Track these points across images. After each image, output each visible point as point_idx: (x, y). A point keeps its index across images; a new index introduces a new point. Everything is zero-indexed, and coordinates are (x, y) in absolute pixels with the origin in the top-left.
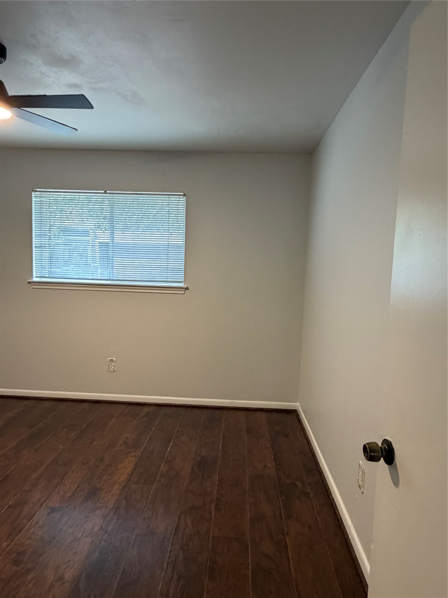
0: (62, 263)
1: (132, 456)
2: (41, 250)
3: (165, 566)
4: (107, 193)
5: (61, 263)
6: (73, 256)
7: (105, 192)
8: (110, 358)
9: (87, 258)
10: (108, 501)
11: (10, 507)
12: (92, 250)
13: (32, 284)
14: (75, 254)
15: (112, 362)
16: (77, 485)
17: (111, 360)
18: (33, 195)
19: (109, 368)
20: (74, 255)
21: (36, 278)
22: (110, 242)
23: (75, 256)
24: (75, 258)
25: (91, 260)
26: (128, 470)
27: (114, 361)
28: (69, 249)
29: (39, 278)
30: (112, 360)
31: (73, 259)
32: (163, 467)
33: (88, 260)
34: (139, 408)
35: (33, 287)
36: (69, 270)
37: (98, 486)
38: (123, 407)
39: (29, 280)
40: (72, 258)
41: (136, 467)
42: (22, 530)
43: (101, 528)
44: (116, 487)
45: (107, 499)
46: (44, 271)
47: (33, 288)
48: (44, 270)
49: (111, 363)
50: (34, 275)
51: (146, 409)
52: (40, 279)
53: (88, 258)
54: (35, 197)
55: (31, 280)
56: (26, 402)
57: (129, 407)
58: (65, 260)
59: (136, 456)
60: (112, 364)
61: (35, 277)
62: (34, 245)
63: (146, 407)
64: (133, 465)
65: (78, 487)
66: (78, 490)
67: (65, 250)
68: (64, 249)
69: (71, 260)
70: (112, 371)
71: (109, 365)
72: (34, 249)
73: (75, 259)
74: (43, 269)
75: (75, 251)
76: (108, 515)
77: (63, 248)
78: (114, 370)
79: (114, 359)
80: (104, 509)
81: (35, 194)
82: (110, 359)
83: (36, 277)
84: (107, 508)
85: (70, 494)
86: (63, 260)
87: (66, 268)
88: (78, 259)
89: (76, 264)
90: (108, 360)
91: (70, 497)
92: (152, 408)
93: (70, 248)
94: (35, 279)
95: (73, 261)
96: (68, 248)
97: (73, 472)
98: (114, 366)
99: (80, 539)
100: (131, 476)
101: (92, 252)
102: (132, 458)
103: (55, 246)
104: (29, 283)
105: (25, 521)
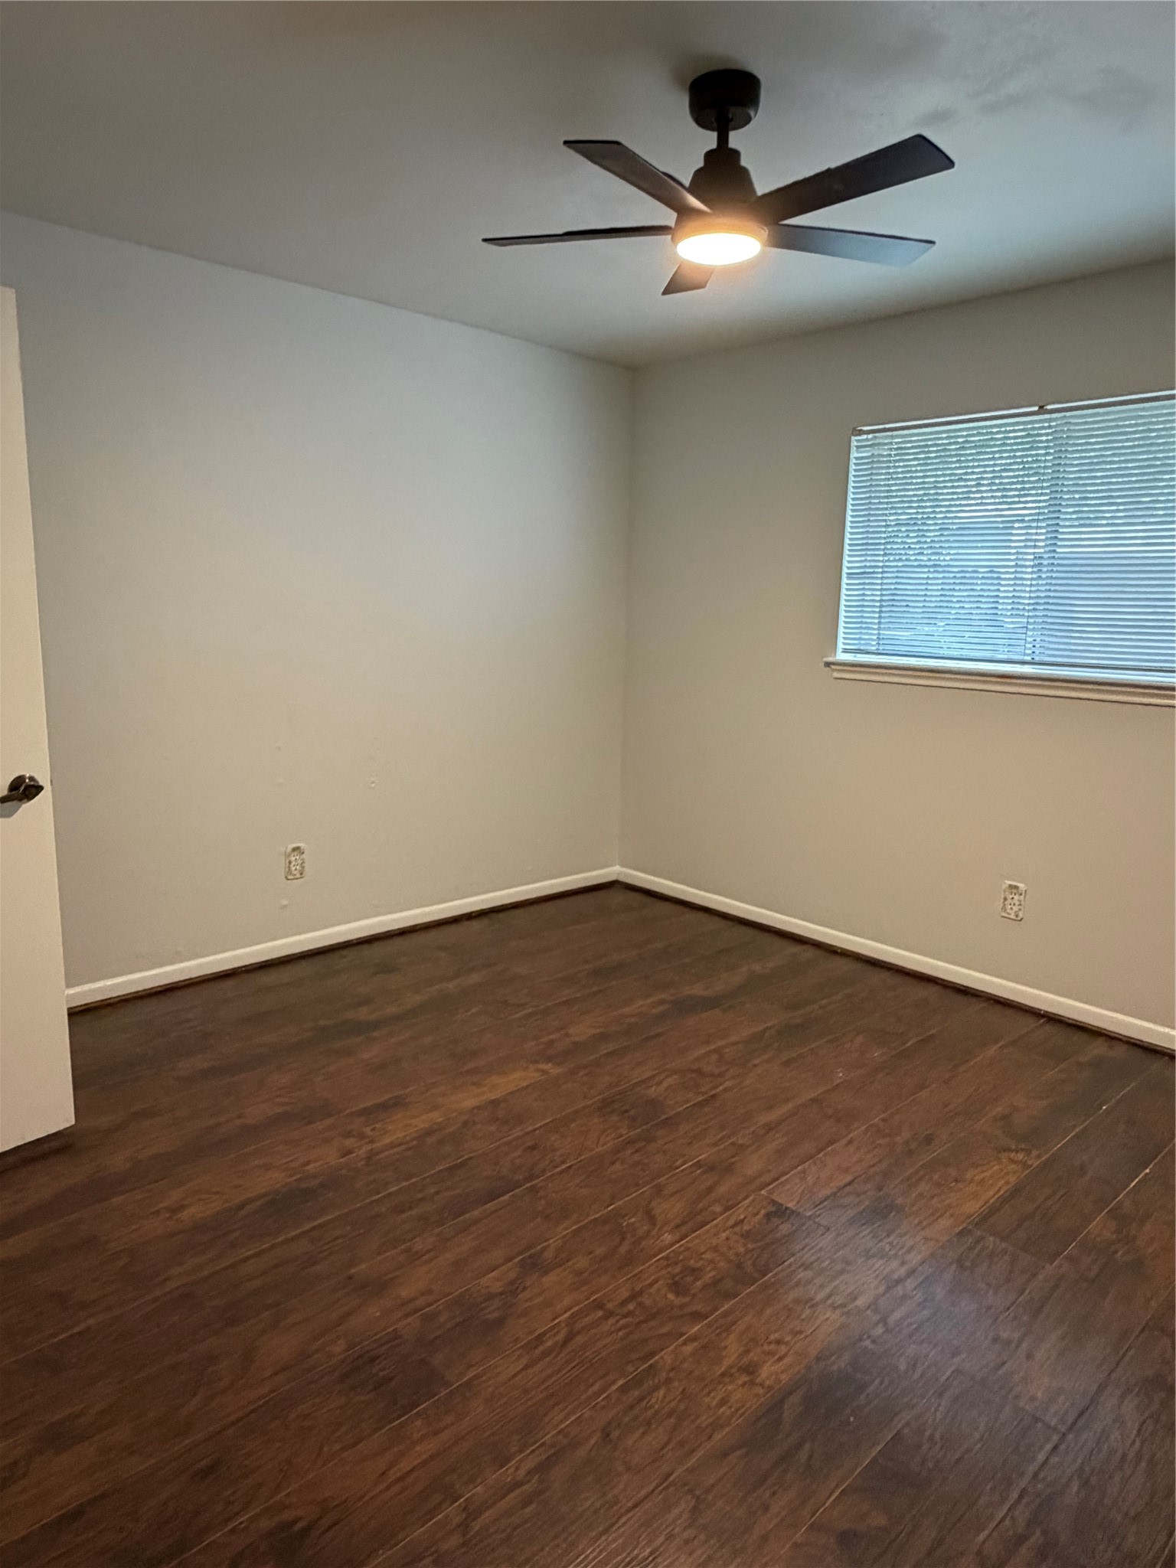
0: (920, 616)
1: (1013, 1161)
2: (864, 584)
3: (1015, 1495)
4: (1046, 409)
5: (915, 616)
6: (953, 596)
7: (1041, 407)
8: (1008, 880)
9: (998, 602)
10: (912, 1248)
11: (698, 1165)
12: (1015, 578)
13: (833, 667)
14: (960, 590)
15: (1015, 894)
16: (849, 1178)
17: (1011, 886)
18: (854, 444)
19: (1004, 909)
20: (956, 594)
21: (843, 654)
22: (1045, 552)
23: (958, 596)
24: (958, 601)
25: (1009, 607)
26: (990, 1195)
27: (1020, 892)
28: (944, 578)
29: (853, 654)
30: (1016, 887)
31: (953, 605)
32: (1099, 1227)
33: (1000, 607)
34: (1079, 1037)
35: (836, 675)
36: (933, 635)
37: (899, 1201)
38: (1032, 1023)
39: (827, 657)
40: (952, 601)
41: (1016, 1192)
42: (706, 1225)
43: (873, 1305)
44: (945, 1223)
45: (909, 1243)
46: (867, 637)
47: (836, 678)
48: (867, 634)
49: (1011, 897)
50: (840, 646)
51: (1098, 1048)
52: (855, 657)
53: (1001, 601)
54: (857, 447)
55: (830, 659)
56: (796, 949)
57: (1049, 1028)
58: (929, 607)
59: (1025, 1166)
60: (1013, 898)
61: (843, 652)
62: (845, 570)
63: (1100, 1040)
64: (1010, 1186)
65: (850, 1183)
66: (848, 1189)
67: (930, 582)
68: (928, 578)
69: (947, 607)
70: (1012, 916)
71: (1005, 899)
72: (845, 580)
73: (957, 605)
74: (863, 631)
75: (961, 584)
76: (899, 1281)
77: (925, 576)
78: (1017, 916)
79: (1021, 886)
80: (895, 1264)
81: (858, 441)
82: (1009, 882)
83: (845, 651)
84: (903, 1263)
85: (827, 1192)
86: (924, 606)
87: (926, 629)
88: (967, 606)
89: (960, 619)
90: (1004, 887)
91: (827, 1198)
92: (1120, 1051)
93: (946, 575)
94: (841, 657)
95: (953, 612)
96: (941, 576)
97: (850, 1142)
98: (1020, 905)
99: (817, 1304)
100: (993, 1210)
101: (1015, 584)
102: (1013, 1167)
103: (901, 572)
104: (828, 664)
105: (718, 1208)
